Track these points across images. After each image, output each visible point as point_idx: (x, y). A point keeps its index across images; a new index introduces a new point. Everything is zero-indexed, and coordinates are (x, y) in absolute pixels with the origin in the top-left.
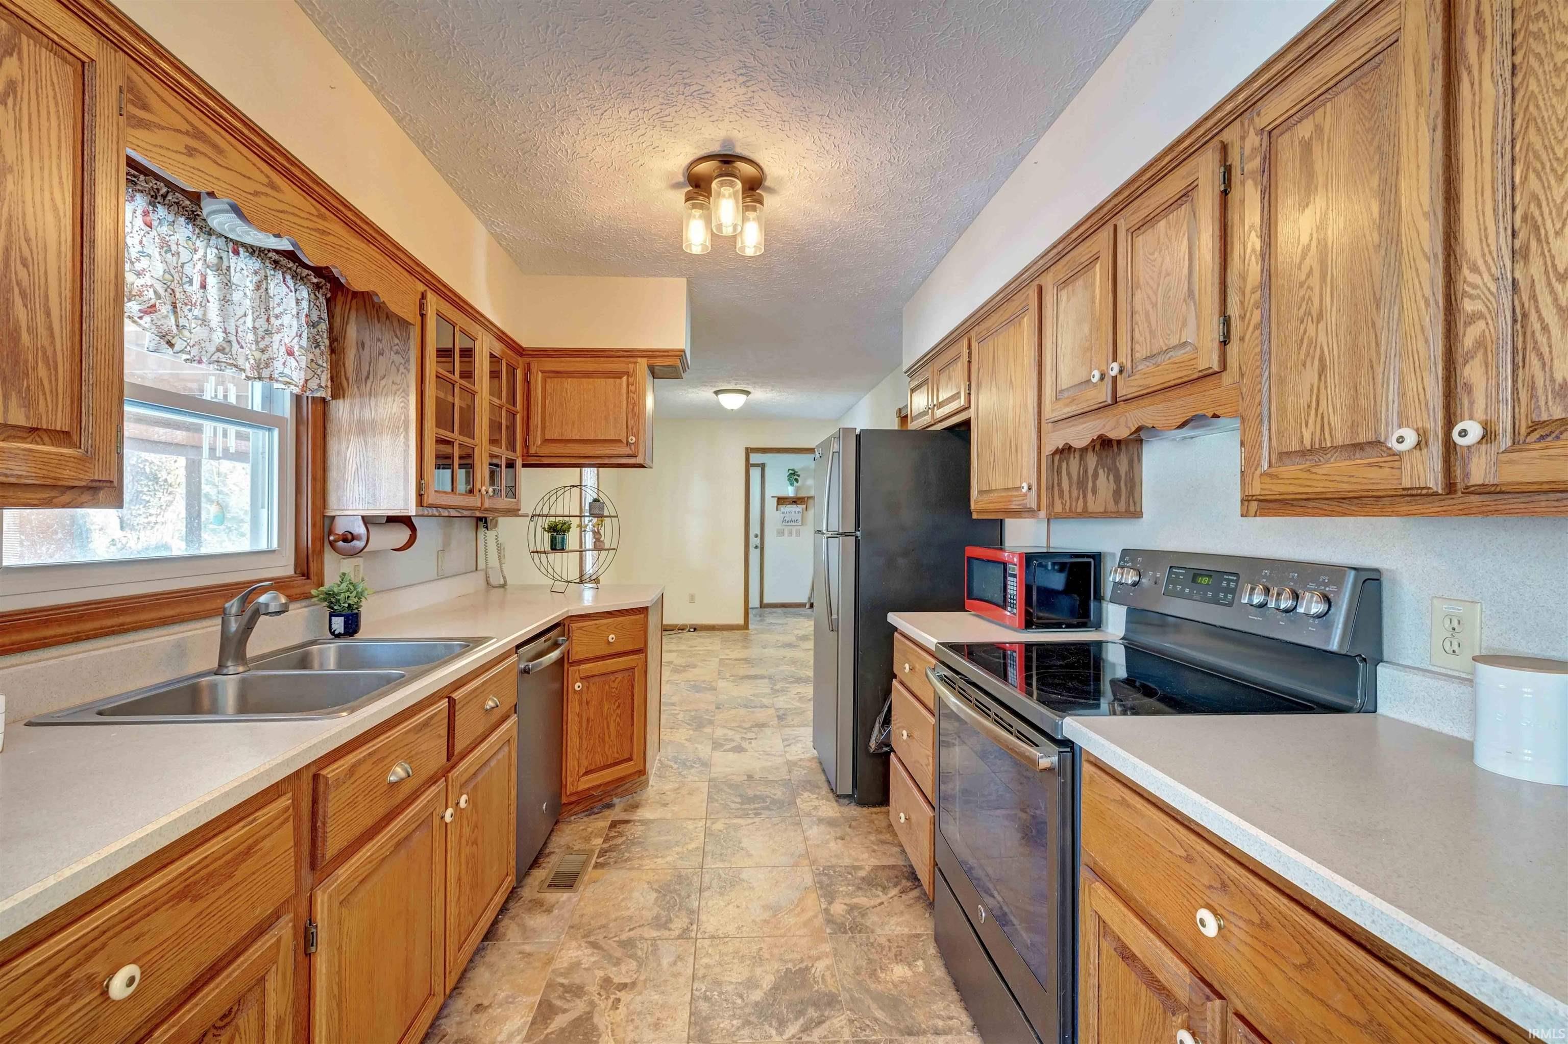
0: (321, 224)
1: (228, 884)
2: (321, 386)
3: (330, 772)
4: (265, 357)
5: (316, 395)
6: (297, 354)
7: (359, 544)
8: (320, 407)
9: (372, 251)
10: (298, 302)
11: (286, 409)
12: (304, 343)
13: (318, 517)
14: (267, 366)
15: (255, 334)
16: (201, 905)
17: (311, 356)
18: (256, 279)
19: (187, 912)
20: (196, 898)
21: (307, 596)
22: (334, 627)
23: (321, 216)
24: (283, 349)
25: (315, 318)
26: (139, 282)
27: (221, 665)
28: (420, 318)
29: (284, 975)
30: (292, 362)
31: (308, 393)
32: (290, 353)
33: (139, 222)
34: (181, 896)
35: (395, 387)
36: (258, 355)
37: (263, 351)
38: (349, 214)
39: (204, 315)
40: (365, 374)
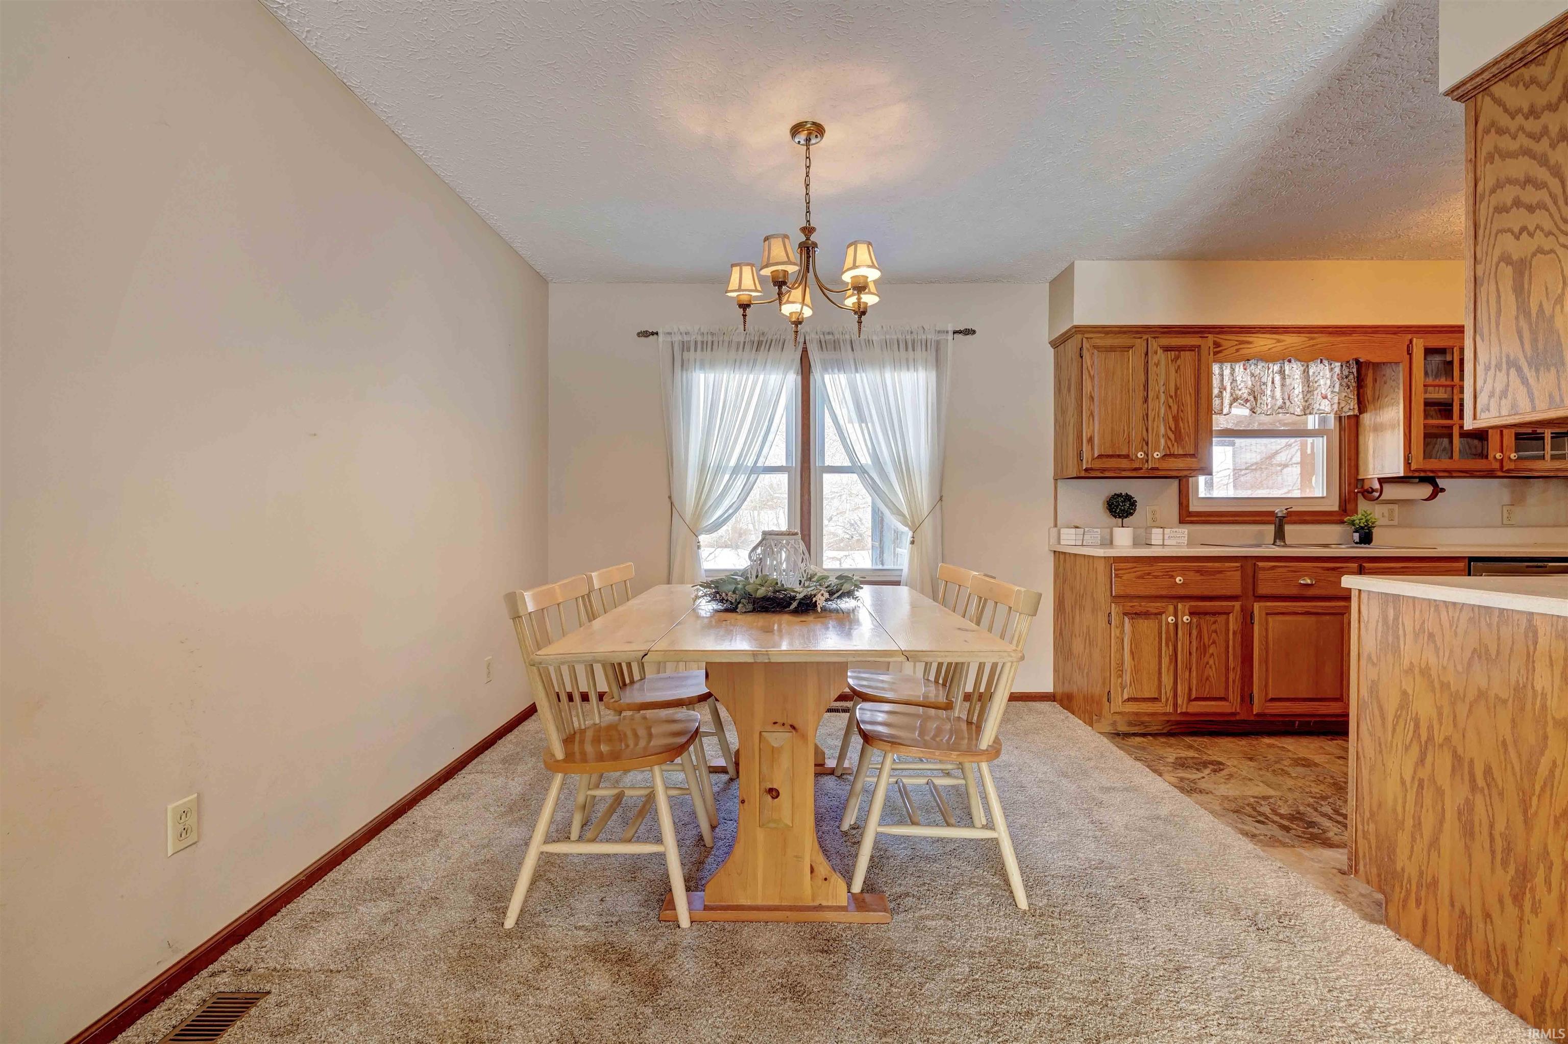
0: (1312, 342)
1: (1213, 577)
2: (1351, 408)
3: (1260, 564)
4: (1307, 404)
5: (1349, 414)
6: (1329, 397)
7: (1376, 494)
8: (1353, 421)
9: (1355, 337)
10: (1331, 370)
11: (1332, 423)
12: (1337, 389)
13: (1353, 481)
14: (1308, 408)
15: (1303, 394)
16: (1203, 577)
17: (1344, 394)
18: (1302, 368)
19: (1198, 577)
20: (1202, 575)
21: (1343, 522)
22: (1355, 538)
23: (1312, 339)
24: (1320, 397)
25: (1346, 372)
26: (1240, 393)
27: (1275, 542)
28: (1408, 356)
29: (1236, 619)
30: (1326, 402)
31: (1343, 415)
32: (1325, 397)
33: (1242, 369)
34: (1198, 571)
35: (1393, 401)
36: (1304, 404)
37: (1306, 401)
38: (1330, 329)
39: (1273, 394)
40: (1377, 397)
